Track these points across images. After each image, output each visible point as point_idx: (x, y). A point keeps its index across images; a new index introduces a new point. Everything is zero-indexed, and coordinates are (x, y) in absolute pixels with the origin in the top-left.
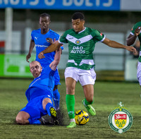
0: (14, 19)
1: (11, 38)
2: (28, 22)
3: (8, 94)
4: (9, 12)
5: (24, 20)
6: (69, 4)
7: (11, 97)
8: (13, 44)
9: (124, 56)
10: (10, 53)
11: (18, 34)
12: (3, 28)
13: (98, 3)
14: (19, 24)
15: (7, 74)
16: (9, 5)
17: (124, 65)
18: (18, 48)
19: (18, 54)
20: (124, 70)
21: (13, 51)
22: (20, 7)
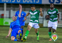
0: (7, 7)
1: (6, 13)
2: (12, 8)
3: (5, 31)
4: (5, 4)
5: (10, 7)
6: (25, 2)
8: (6, 15)
9: (43, 19)
11: (8, 12)
12: (3, 10)
13: (34, 2)
14: (9, 8)
15: (4, 25)
16: (5, 2)
17: (43, 22)
18: (8, 16)
19: (8, 18)
20: (43, 24)
21: (6, 17)
22: (9, 3)
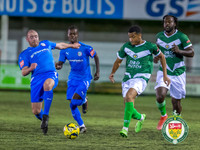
0: (11, 27)
7: (6, 110)
8: (9, 53)
10: (5, 64)
11: (14, 43)
15: (2, 85)
16: (5, 12)
21: (9, 62)
